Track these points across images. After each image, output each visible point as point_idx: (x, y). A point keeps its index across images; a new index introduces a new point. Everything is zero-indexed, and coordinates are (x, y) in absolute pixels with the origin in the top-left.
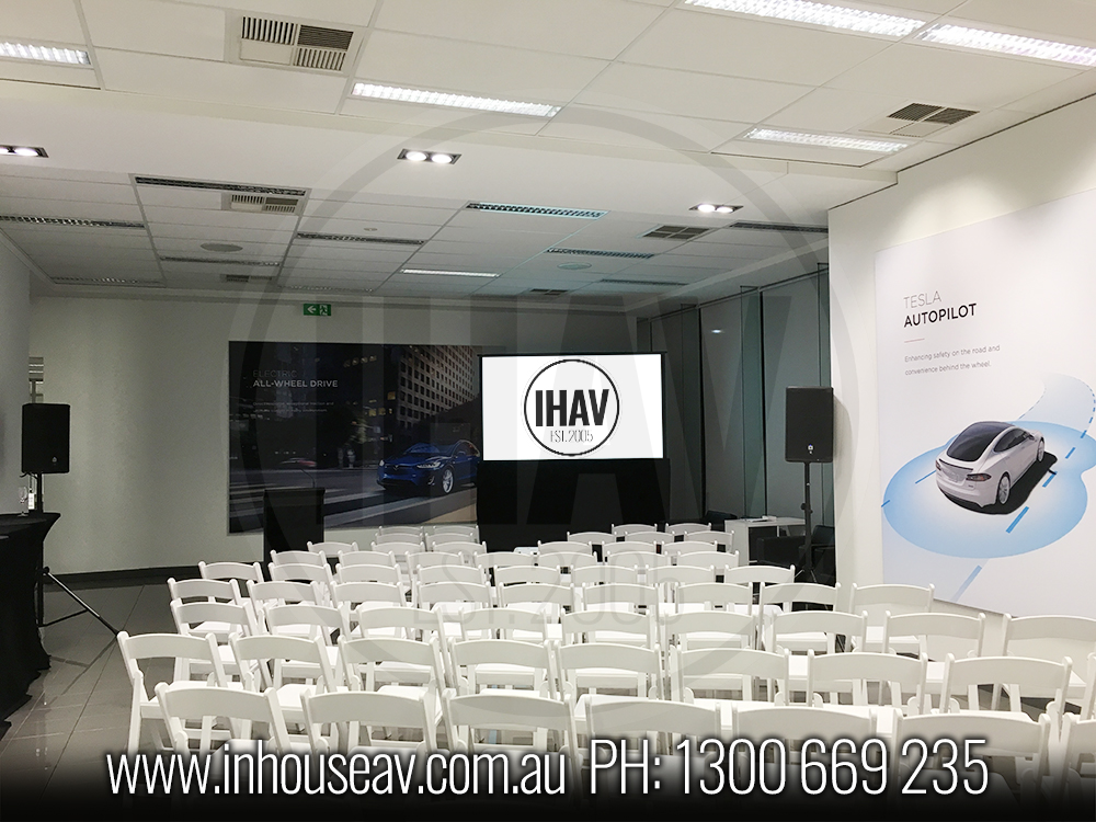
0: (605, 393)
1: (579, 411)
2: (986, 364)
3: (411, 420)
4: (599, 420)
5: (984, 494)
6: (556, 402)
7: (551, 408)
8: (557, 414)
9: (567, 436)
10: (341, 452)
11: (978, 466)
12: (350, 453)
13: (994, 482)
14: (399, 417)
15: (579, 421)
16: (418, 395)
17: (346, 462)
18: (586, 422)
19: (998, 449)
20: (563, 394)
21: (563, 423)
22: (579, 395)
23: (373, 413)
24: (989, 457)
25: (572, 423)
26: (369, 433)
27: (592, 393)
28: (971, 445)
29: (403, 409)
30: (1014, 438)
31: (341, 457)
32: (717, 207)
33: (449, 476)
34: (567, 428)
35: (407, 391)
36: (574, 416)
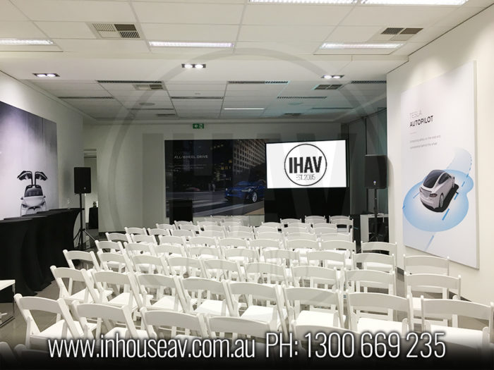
0: (320, 158)
1: (309, 166)
2: (436, 144)
3: (238, 171)
4: (318, 170)
5: (435, 203)
6: (298, 162)
7: (296, 165)
8: (299, 168)
9: (303, 177)
10: (210, 185)
11: (434, 190)
12: (213, 185)
13: (438, 197)
14: (234, 170)
15: (309, 171)
16: (242, 160)
17: (212, 189)
18: (312, 171)
19: (440, 183)
20: (301, 159)
21: (301, 171)
22: (308, 159)
23: (222, 169)
24: (437, 186)
25: (306, 171)
26: (221, 177)
27: (314, 158)
28: (431, 181)
29: (235, 167)
30: (445, 177)
31: (210, 187)
32: (333, 76)
33: (255, 195)
34: (303, 174)
35: (237, 159)
36: (306, 168)
